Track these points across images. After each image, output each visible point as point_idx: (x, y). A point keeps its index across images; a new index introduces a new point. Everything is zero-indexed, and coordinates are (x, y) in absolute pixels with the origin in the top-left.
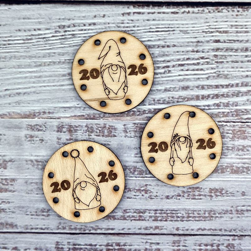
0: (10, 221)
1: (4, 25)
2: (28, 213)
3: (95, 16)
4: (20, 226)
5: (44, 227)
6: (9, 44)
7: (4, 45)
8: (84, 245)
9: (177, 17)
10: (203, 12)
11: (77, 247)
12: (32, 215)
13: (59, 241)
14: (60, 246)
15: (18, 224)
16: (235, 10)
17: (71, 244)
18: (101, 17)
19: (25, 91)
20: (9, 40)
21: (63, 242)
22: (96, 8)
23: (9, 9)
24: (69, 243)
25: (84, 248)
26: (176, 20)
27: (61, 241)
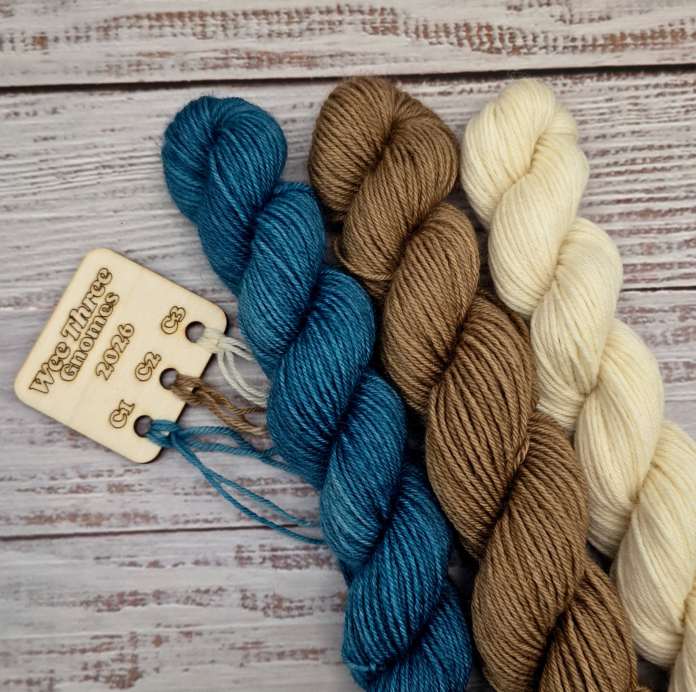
0: (142, 509)
1: (121, 130)
2: (178, 491)
3: (294, 107)
4: (162, 518)
5: (210, 517)
6: (131, 165)
7: (122, 166)
8: (293, 550)
9: (450, 102)
10: (497, 89)
11: (279, 553)
12: (186, 494)
13: (242, 544)
14: (245, 555)
15: (160, 514)
16: (558, 82)
17: (266, 548)
18: (305, 107)
19: (165, 251)
20: (131, 157)
21: (250, 546)
22: (295, 92)
23: (130, 99)
24: (262, 546)
25: (294, 555)
26: (449, 107)
27: (247, 544)
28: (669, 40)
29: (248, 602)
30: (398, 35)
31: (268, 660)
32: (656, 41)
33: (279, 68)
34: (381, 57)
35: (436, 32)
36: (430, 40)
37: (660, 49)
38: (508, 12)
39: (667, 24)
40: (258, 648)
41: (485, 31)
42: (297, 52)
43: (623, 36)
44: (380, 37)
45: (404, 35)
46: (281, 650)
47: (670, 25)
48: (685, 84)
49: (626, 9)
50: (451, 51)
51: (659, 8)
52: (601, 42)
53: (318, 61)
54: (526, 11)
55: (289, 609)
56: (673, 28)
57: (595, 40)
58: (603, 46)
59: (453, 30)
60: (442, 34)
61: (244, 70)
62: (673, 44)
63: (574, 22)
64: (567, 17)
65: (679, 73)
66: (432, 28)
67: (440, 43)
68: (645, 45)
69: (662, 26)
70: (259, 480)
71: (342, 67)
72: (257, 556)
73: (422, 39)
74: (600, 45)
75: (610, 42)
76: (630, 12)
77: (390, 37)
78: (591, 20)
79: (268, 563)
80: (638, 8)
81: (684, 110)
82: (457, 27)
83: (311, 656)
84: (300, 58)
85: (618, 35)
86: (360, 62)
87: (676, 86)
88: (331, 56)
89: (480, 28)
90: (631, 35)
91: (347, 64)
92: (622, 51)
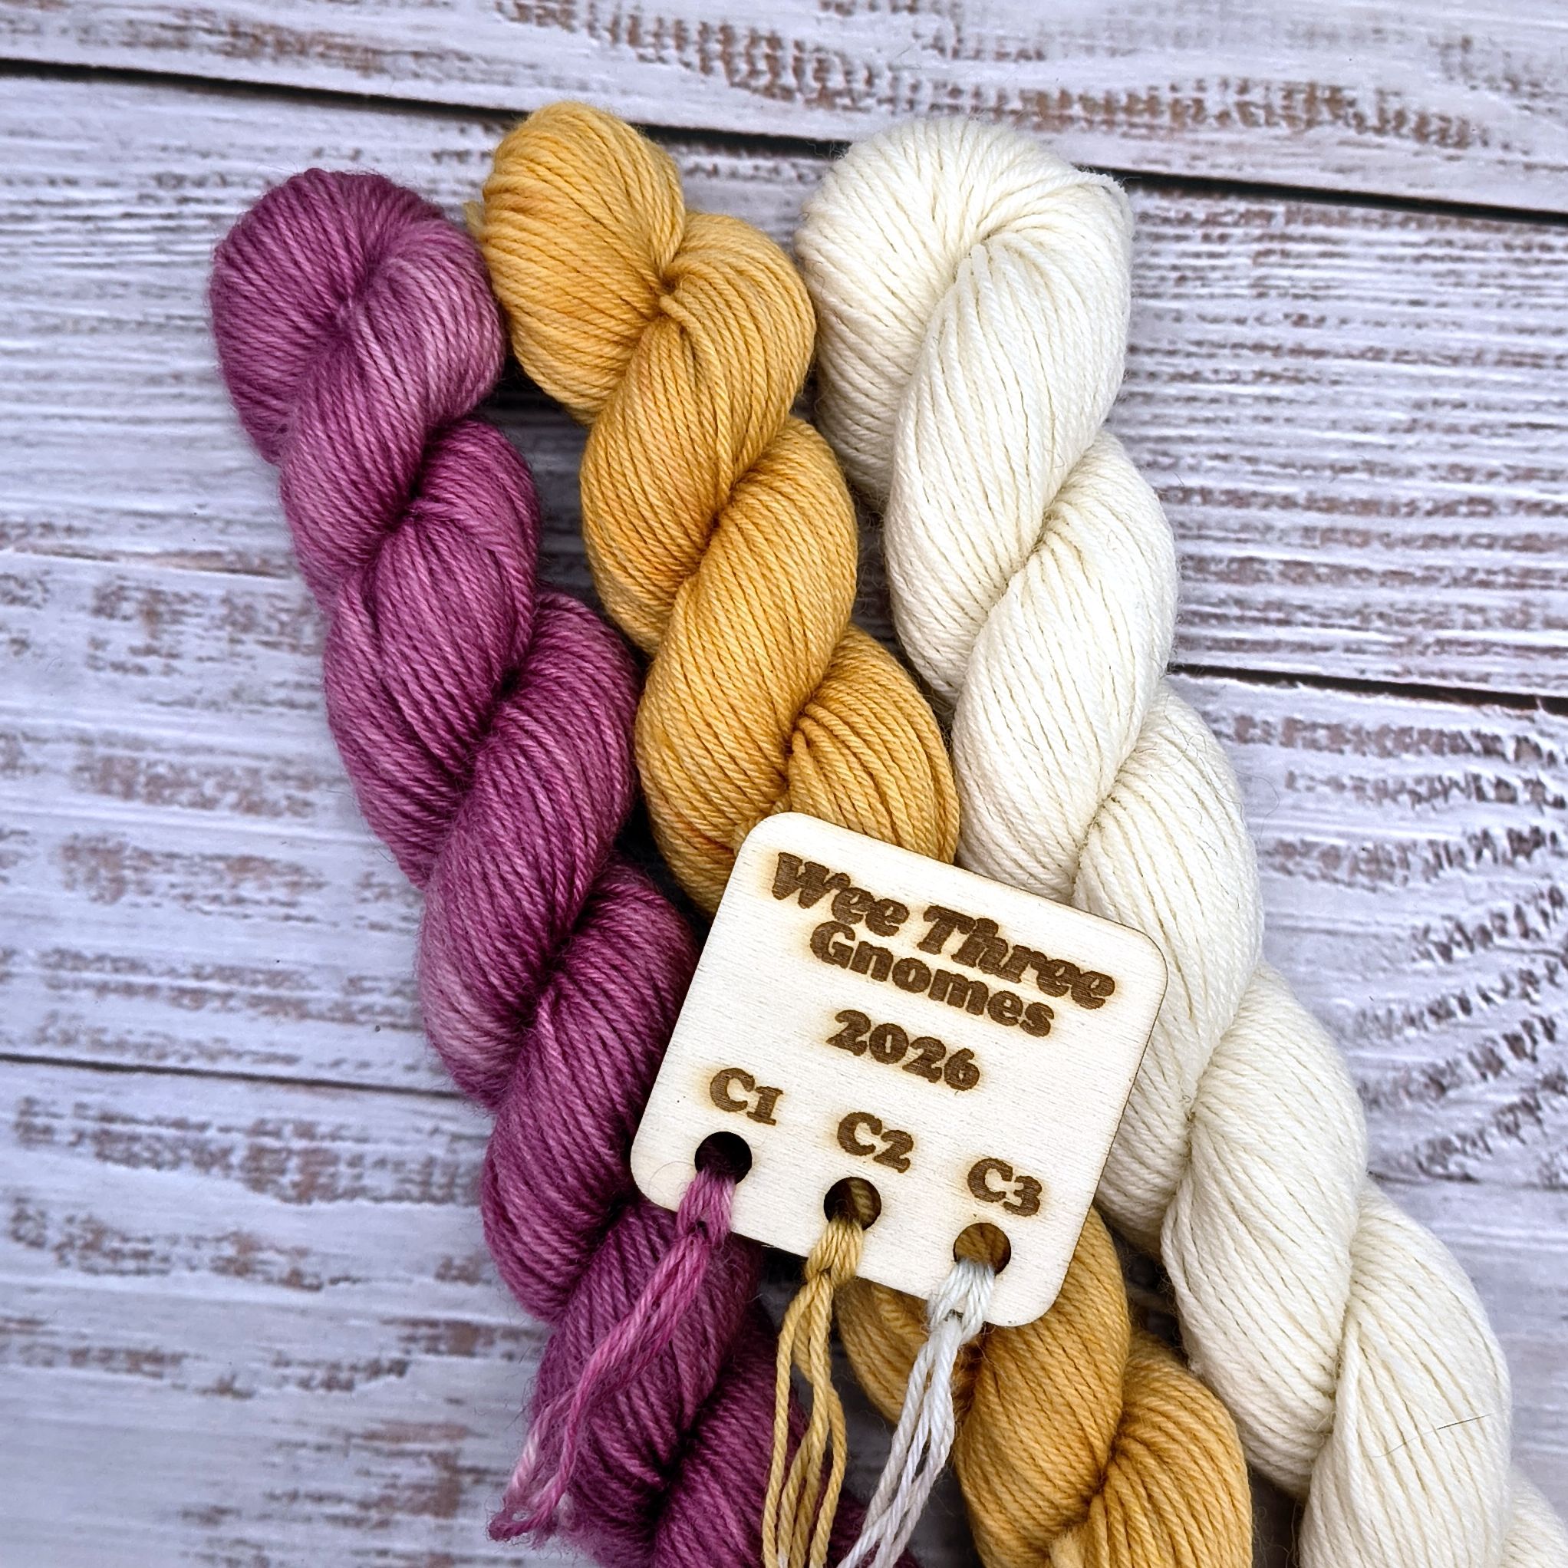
28: (1166, 119)
29: (27, 1228)
30: (571, 29)
31: (49, 1363)
32: (1137, 120)
33: (299, 65)
34: (528, 72)
35: (657, 35)
36: (641, 51)
37: (1142, 137)
38: (822, 15)
39: (1165, 85)
40: (31, 1333)
41: (764, 48)
42: (343, 36)
43: (1065, 98)
44: (531, 29)
45: (585, 32)
46: (82, 1344)
47: (1174, 88)
48: (1186, 220)
49: (1082, 41)
50: (684, 80)
51: (1155, 49)
52: (1016, 104)
53: (387, 61)
54: (862, 17)
55: (116, 1254)
56: (1178, 95)
57: (1002, 98)
58: (1019, 116)
59: (694, 35)
60: (670, 42)
61: (220, 58)
62: (1172, 130)
63: (963, 54)
64: (950, 43)
65: (1176, 194)
66: (649, 25)
67: (662, 60)
68: (1110, 123)
69: (1153, 88)
70: (101, 958)
71: (437, 81)
72: (65, 1127)
73: (625, 47)
74: (1013, 112)
75: (1036, 109)
76: (1090, 50)
77: (555, 31)
78: (1001, 56)
79: (88, 1147)
80: (1107, 44)
81: (1175, 275)
82: (705, 30)
83: (147, 1367)
84: (348, 49)
85: (1056, 95)
86: (479, 76)
87: (1166, 221)
88: (417, 55)
89: (754, 40)
90: (1085, 100)
91: (449, 77)
92: (1057, 130)
